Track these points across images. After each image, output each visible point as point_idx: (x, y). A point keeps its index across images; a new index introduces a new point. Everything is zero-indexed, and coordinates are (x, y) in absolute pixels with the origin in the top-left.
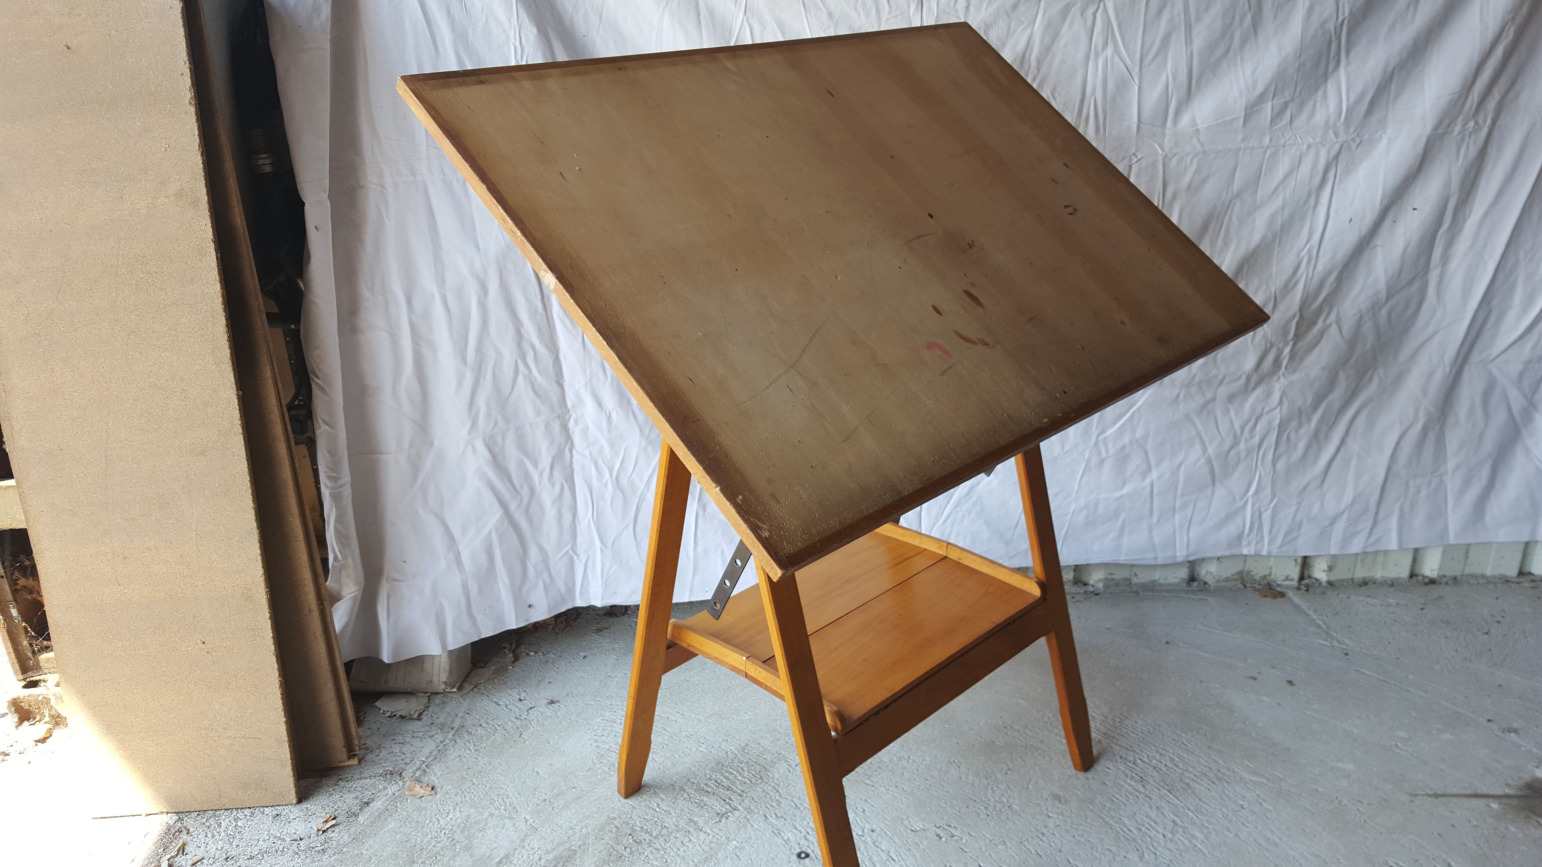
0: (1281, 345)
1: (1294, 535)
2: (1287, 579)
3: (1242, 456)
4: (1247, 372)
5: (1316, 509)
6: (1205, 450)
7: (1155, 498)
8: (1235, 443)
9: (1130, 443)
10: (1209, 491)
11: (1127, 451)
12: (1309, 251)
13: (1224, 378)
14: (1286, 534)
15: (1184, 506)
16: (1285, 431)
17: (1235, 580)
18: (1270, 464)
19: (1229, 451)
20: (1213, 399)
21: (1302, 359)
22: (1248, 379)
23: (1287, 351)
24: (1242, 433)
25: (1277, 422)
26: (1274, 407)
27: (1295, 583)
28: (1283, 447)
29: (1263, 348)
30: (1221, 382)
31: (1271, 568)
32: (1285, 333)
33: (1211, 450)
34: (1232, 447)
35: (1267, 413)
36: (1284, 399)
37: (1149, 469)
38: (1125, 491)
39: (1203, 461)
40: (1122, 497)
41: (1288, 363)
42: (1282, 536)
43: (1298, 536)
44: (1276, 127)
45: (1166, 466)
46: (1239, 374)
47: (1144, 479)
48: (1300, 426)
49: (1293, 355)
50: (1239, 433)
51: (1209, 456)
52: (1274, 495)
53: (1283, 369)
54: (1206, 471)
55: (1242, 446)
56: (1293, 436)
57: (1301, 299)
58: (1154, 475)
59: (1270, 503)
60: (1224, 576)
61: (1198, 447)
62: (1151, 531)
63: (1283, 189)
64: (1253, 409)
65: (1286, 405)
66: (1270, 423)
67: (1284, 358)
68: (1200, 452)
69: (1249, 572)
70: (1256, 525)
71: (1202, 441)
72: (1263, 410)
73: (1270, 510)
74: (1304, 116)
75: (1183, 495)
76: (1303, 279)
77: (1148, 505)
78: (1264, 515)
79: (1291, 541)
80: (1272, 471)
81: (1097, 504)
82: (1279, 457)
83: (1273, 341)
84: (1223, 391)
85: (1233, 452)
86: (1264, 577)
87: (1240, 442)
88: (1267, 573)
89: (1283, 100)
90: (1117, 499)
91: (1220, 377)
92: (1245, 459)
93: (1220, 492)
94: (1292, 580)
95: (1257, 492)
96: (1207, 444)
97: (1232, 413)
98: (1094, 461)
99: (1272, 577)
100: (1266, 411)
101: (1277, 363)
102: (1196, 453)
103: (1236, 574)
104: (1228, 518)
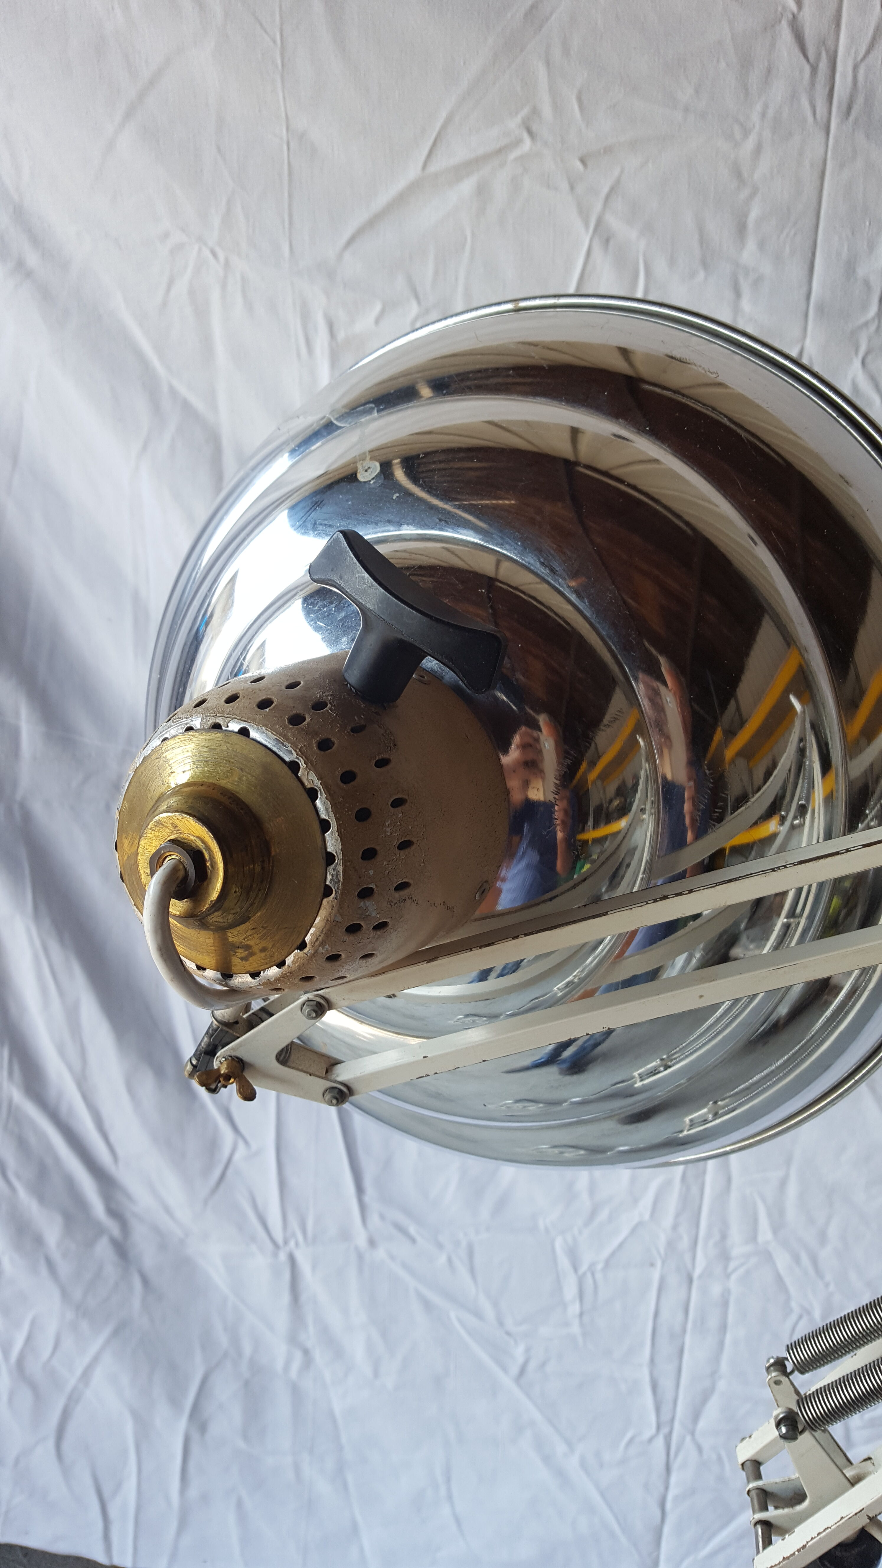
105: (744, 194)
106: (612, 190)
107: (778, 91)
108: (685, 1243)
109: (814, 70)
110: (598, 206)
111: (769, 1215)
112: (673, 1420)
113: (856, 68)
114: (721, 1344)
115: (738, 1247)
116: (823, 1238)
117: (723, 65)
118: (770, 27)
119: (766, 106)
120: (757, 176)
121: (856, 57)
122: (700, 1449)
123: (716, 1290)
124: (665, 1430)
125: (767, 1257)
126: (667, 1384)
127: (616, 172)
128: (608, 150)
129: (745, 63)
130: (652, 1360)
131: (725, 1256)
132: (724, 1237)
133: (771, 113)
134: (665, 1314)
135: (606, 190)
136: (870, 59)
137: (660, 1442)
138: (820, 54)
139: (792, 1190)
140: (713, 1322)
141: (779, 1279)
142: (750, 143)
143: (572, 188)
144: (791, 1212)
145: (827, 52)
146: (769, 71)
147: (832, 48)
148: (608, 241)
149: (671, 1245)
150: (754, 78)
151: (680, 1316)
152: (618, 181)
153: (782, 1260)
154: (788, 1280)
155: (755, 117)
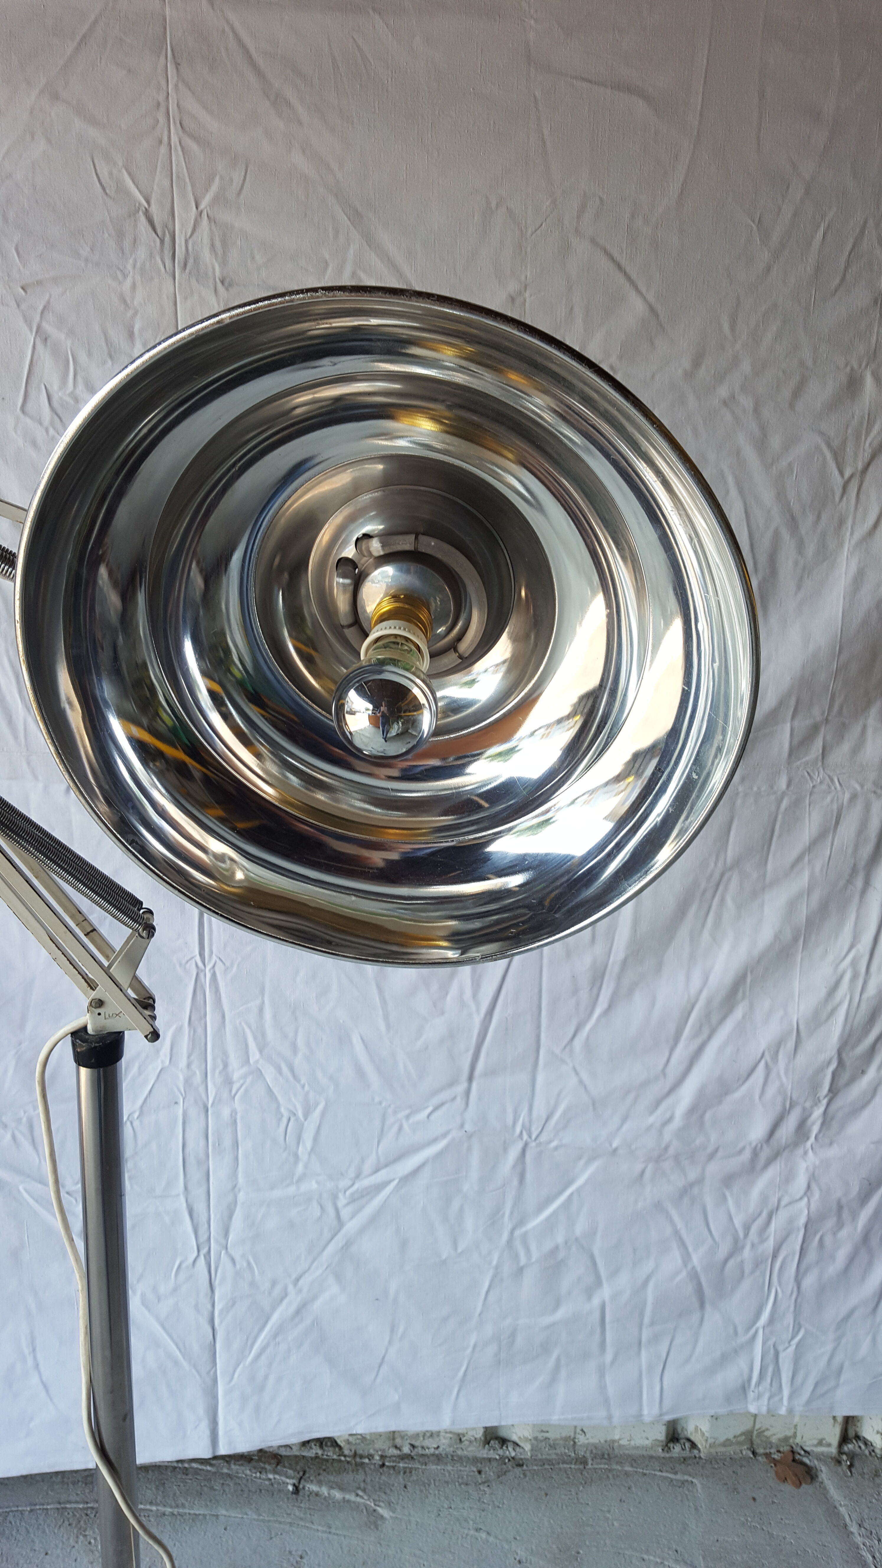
0: (808, 1105)
1: (832, 1383)
2: (820, 1443)
3: (748, 1268)
4: (754, 1144)
5: (864, 1348)
6: (686, 1257)
7: (608, 1327)
8: (736, 1247)
9: (566, 1243)
10: (695, 1318)
11: (562, 1254)
12: (854, 963)
13: (716, 1150)
14: (816, 1385)
15: (656, 1339)
16: (815, 1234)
17: (740, 1443)
18: (792, 1279)
19: (726, 1260)
20: (700, 1181)
21: (842, 1126)
22: (755, 1154)
23: (818, 1112)
24: (746, 1235)
25: (803, 1220)
26: (798, 1197)
27: (833, 1450)
28: (812, 1255)
29: (778, 1108)
30: (712, 1156)
31: (796, 1426)
32: (815, 1087)
33: (696, 1259)
34: (730, 1255)
35: (786, 1206)
36: (814, 1186)
37: (599, 1282)
38: (560, 1314)
39: (683, 1274)
40: (554, 1324)
41: (820, 1131)
42: (812, 1388)
43: (837, 1386)
44: (798, 763)
45: (624, 1280)
46: (741, 1145)
47: (589, 1298)
48: (840, 1225)
49: (826, 1119)
50: (741, 1234)
51: (694, 1268)
52: (797, 1327)
53: (812, 1139)
54: (690, 1289)
55: (747, 1253)
56: (828, 1240)
57: (841, 1036)
58: (606, 1292)
59: (792, 1338)
60: (722, 1439)
61: (676, 1254)
62: (602, 1376)
63: (809, 861)
64: (764, 1199)
65: (816, 1195)
66: (791, 1221)
67: (814, 1123)
68: (680, 1261)
69: (761, 1433)
70: (770, 1370)
71: (682, 1244)
72: (779, 1201)
73: (793, 1347)
74: (846, 747)
75: (652, 1324)
76: (845, 1006)
77: (597, 1337)
78: (782, 1356)
79: (826, 1392)
80: (795, 1290)
81: (513, 1335)
82: (807, 1270)
83: (794, 1097)
84: (714, 1169)
85: (731, 1263)
86: (786, 1439)
87: (743, 1247)
88: (789, 1433)
89: (808, 722)
90: (548, 1327)
91: (710, 1150)
92: (753, 1272)
93: (713, 1318)
94: (829, 1445)
95: (771, 1321)
96: (690, 1249)
97: (730, 1202)
98: (507, 1268)
99: (798, 1440)
100: (783, 1203)
101: (802, 1130)
102: (672, 1261)
103: (742, 1434)
104: (725, 1359)
105: (130, 313)
106: (45, 307)
107: (142, 253)
108: (198, 1078)
109: (162, 241)
110: (37, 318)
111: (255, 1038)
112: (209, 1239)
113: (186, 241)
114: (236, 1159)
115: (237, 1072)
116: (294, 1048)
117: (106, 235)
118: (133, 214)
119: (135, 261)
120: (135, 303)
121: (186, 236)
122: (233, 1261)
123: (226, 1113)
124: (204, 1251)
125: (259, 1074)
126: (200, 1207)
127: (47, 297)
128: (40, 283)
129: (120, 235)
130: (186, 1188)
131: (228, 1081)
132: (226, 1065)
133: (138, 265)
134: (190, 1145)
135: (41, 308)
136: (194, 237)
137: (202, 1261)
138: (164, 232)
139: (268, 1014)
140: (227, 1142)
141: (270, 1091)
142: (128, 282)
143: (18, 306)
144: (270, 1033)
145: (169, 232)
146: (135, 240)
147: (172, 230)
148: (46, 339)
149: (187, 1081)
150: (127, 245)
151: (202, 1143)
152: (48, 302)
153: (269, 1073)
154: (275, 1091)
155: (129, 267)
